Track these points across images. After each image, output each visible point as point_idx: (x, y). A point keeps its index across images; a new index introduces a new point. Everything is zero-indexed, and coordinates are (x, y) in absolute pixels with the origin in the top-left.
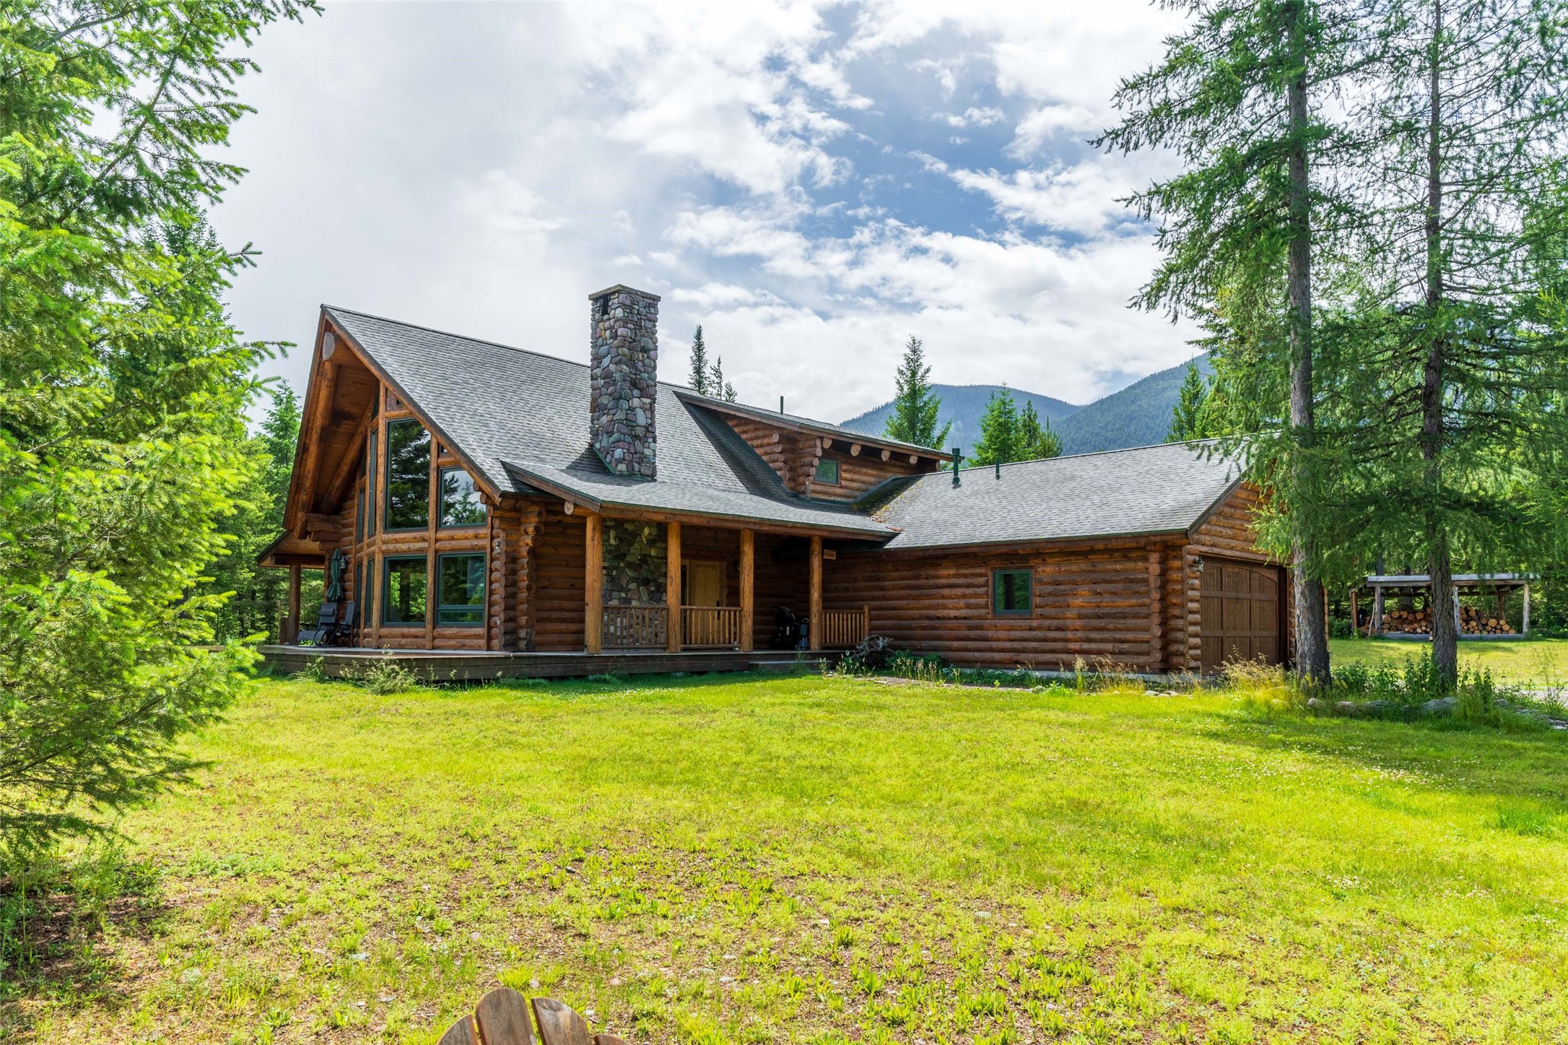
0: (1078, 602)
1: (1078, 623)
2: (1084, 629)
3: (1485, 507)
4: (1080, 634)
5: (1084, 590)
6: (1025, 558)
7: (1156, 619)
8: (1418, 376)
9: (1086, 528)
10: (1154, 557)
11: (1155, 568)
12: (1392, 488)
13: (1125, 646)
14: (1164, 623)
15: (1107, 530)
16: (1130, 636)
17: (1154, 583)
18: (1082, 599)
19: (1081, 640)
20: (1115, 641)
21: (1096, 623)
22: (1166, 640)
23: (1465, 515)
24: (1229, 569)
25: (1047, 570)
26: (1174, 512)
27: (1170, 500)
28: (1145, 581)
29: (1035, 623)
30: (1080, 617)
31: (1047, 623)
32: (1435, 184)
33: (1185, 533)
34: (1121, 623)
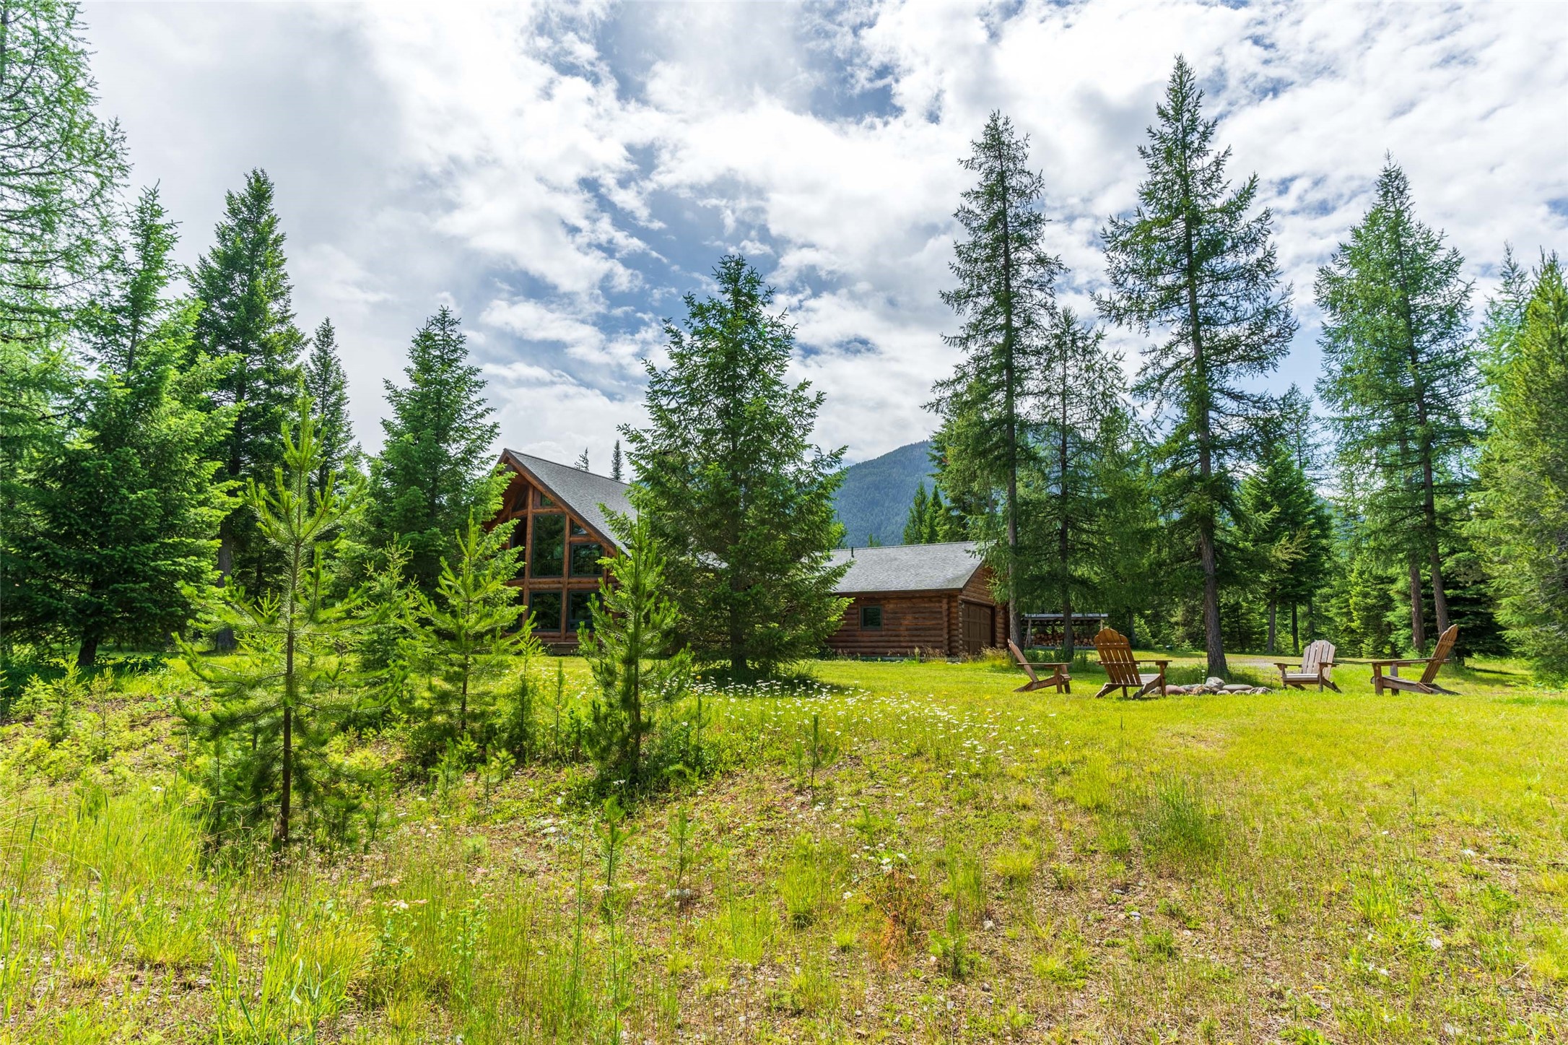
0: (906, 622)
1: (906, 633)
2: (909, 636)
3: (1083, 582)
4: (907, 638)
5: (909, 617)
6: (879, 600)
7: (945, 631)
8: (1059, 525)
9: (912, 585)
10: (945, 601)
11: (945, 606)
12: (1049, 573)
13: (930, 644)
14: (949, 633)
15: (924, 588)
16: (932, 639)
17: (945, 613)
18: (908, 621)
19: (908, 642)
20: (925, 641)
21: (915, 633)
22: (950, 641)
23: (1077, 586)
24: (972, 608)
25: (890, 606)
26: (954, 580)
27: (950, 572)
28: (940, 613)
29: (883, 633)
30: (907, 630)
31: (890, 633)
32: (1064, 443)
33: (960, 590)
34: (928, 633)
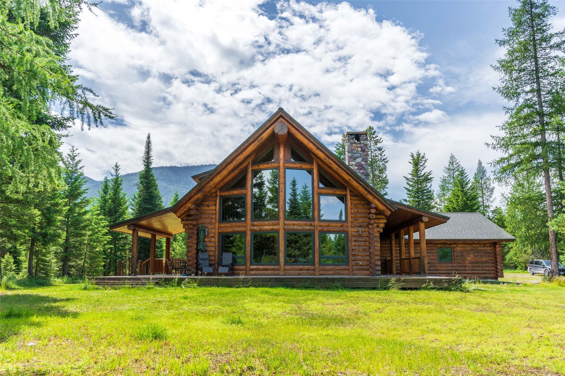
0: (470, 259)
1: (470, 265)
2: (472, 267)
4: (471, 268)
5: (471, 255)
13: (485, 271)
16: (487, 269)
19: (471, 270)
20: (482, 270)
21: (476, 265)
25: (458, 248)
29: (455, 265)
30: (470, 263)
31: (459, 264)
34: (484, 265)
